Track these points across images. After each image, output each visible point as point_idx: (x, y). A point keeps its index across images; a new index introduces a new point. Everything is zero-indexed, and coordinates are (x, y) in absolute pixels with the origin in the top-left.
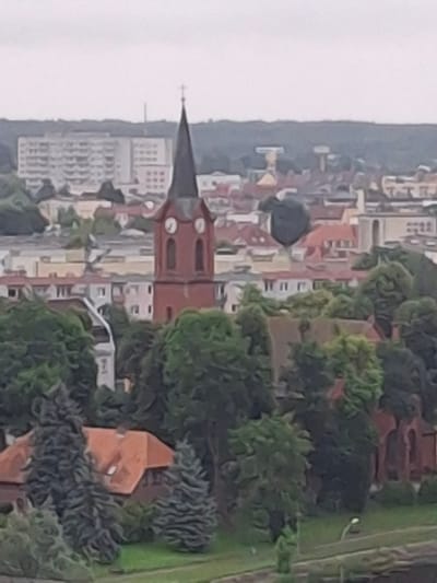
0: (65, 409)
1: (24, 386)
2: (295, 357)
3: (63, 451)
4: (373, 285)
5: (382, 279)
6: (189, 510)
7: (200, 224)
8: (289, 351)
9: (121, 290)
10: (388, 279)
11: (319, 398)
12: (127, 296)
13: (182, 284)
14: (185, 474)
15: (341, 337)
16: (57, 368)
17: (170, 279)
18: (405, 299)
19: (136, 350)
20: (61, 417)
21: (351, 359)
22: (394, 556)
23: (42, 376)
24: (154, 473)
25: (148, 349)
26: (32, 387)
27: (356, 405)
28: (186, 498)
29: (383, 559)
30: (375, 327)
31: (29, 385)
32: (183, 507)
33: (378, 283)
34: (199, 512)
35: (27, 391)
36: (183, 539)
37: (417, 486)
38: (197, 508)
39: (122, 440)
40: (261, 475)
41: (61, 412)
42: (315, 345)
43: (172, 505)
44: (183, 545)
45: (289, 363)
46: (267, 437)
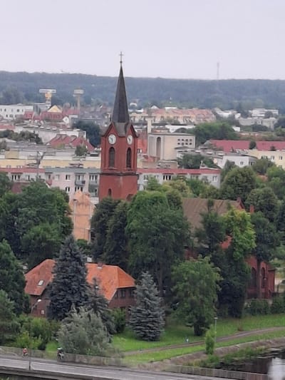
0: (75, 250)
1: (35, 236)
2: (204, 222)
3: (73, 277)
4: (234, 179)
5: (239, 175)
6: (150, 314)
7: (130, 139)
8: (201, 218)
9: (49, 177)
10: (243, 175)
11: (218, 247)
12: (53, 181)
13: (118, 175)
14: (147, 292)
15: (231, 211)
16: (53, 225)
17: (109, 172)
18: (253, 187)
19: (103, 215)
20: (72, 256)
21: (237, 225)
22: (269, 345)
23: (46, 230)
24: (122, 291)
25: (111, 215)
26: (40, 237)
27: (240, 252)
28: (147, 307)
29: (264, 347)
30: (241, 205)
31: (38, 236)
32: (146, 312)
33: (237, 177)
34: (156, 316)
35: (37, 238)
36: (145, 332)
37: (270, 302)
38: (155, 313)
39: (101, 271)
40: (191, 294)
41: (73, 252)
42: (216, 215)
43: (139, 311)
44: (145, 336)
45: (200, 226)
46: (196, 270)
